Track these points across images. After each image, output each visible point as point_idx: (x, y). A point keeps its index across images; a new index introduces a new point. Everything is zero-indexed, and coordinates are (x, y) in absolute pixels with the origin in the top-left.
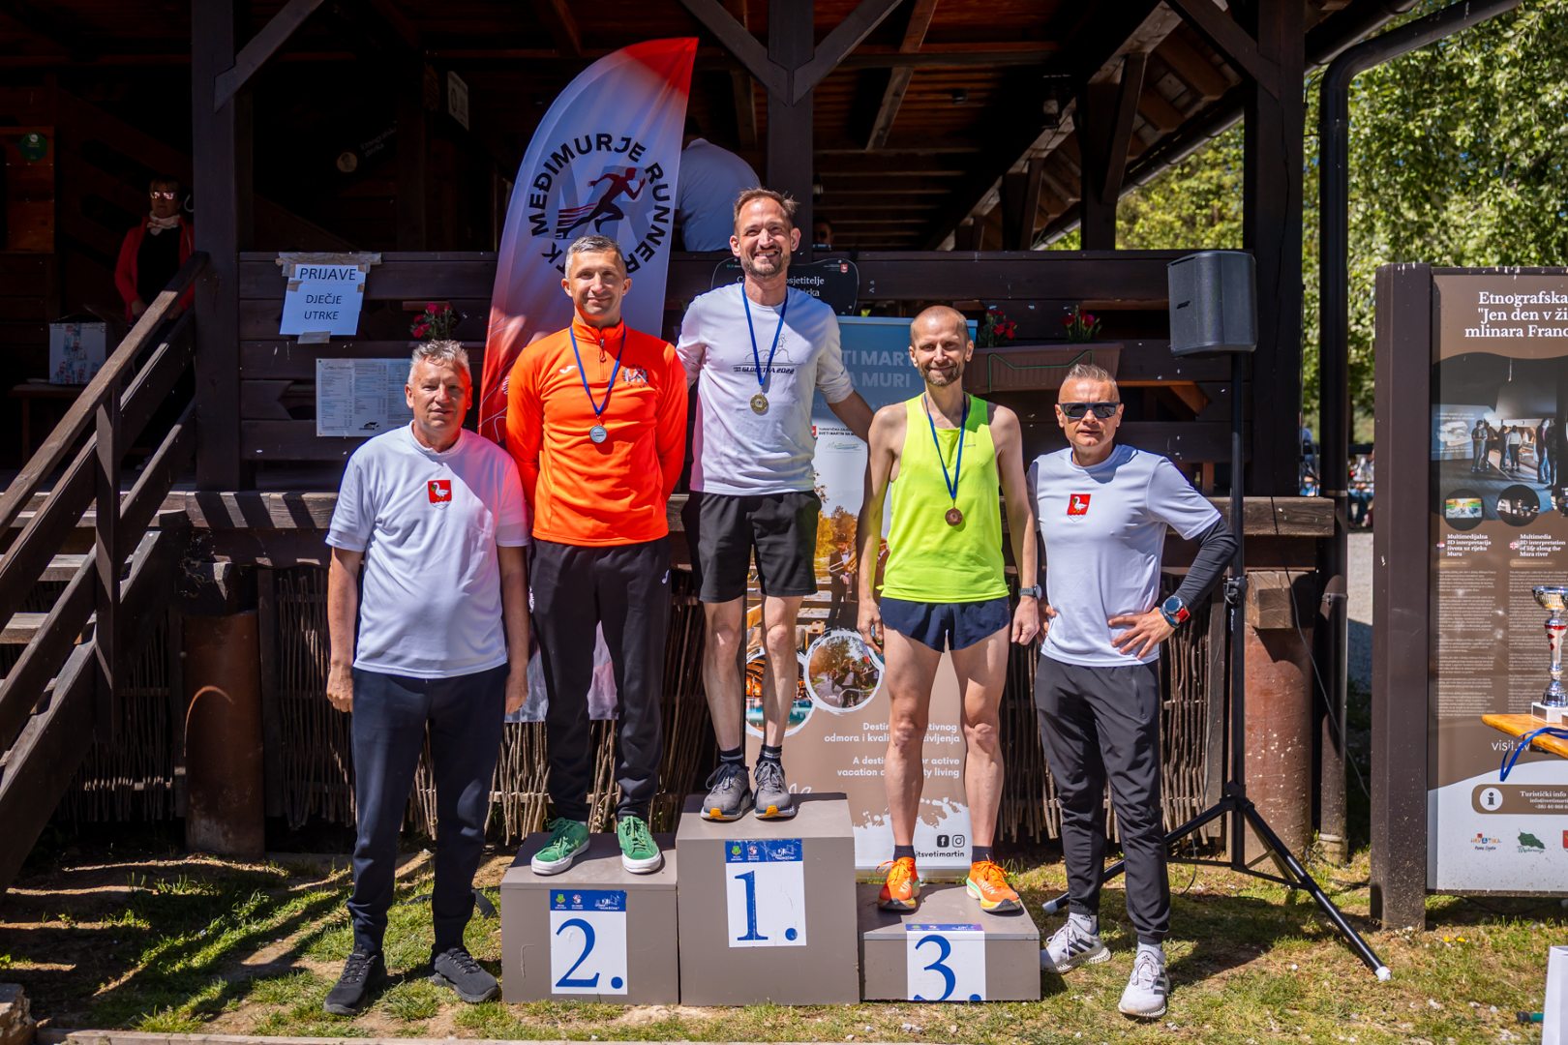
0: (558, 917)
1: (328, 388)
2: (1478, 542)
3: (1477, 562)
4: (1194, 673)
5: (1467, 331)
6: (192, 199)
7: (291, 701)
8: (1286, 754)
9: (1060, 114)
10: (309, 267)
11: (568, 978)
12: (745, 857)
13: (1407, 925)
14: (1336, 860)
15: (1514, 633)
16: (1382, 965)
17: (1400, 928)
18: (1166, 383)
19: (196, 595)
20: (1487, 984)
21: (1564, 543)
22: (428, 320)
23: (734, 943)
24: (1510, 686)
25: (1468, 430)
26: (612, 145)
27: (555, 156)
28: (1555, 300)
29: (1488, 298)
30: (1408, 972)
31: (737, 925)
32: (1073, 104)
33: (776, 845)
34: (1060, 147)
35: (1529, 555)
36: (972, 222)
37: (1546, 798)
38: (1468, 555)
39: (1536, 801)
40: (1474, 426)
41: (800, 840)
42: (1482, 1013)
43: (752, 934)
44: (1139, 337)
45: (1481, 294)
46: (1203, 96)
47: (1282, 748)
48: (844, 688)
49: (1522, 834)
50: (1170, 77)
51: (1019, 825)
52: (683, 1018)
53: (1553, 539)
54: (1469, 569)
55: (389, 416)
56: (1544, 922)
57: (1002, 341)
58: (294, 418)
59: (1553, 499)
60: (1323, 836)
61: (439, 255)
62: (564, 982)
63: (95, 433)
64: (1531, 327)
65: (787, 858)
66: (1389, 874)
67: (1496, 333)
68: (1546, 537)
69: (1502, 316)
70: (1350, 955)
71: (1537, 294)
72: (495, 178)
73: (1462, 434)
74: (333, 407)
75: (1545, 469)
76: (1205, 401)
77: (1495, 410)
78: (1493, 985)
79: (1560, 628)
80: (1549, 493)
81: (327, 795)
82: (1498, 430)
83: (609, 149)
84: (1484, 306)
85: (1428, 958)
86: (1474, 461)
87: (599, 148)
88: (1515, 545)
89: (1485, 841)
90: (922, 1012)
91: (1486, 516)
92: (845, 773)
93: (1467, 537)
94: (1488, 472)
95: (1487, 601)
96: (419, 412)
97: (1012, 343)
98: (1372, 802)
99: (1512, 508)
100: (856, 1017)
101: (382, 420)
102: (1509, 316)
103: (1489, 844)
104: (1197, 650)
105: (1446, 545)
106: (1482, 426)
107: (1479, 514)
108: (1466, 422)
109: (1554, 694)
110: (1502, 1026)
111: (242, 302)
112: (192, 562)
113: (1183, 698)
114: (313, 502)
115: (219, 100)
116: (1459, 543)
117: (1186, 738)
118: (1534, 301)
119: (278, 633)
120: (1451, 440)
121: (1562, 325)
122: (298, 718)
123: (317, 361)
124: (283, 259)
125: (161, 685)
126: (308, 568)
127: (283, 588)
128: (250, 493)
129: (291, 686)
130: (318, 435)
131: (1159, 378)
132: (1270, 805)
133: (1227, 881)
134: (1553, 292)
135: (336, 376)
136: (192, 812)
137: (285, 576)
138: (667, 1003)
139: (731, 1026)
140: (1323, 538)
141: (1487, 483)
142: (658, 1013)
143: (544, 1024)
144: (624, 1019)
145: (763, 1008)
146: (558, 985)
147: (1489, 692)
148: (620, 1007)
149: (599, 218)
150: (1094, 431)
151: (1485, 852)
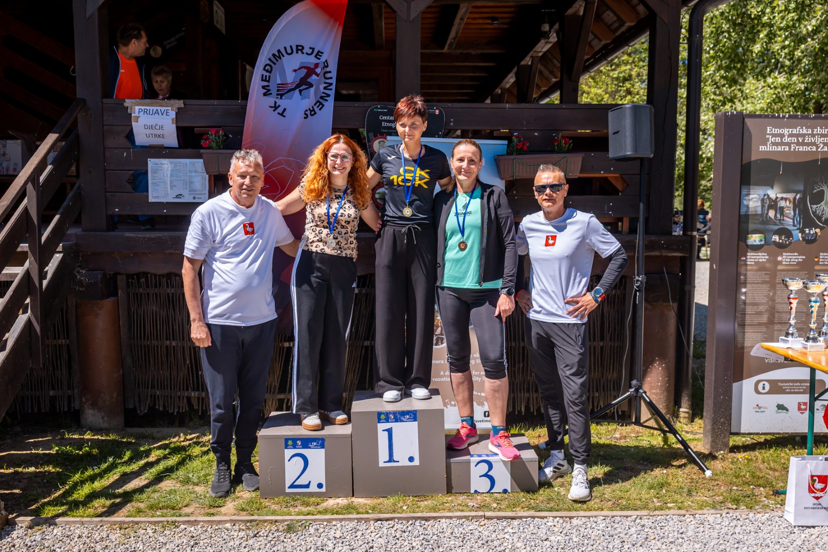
0: (289, 453)
1: (155, 175)
2: (762, 257)
3: (761, 267)
4: (616, 326)
5: (761, 147)
6: (74, 68)
7: (138, 346)
8: (662, 368)
9: (550, 31)
10: (143, 108)
11: (294, 484)
12: (387, 420)
13: (720, 450)
14: (685, 421)
15: (778, 303)
16: (708, 469)
17: (717, 452)
18: (606, 175)
19: (84, 289)
20: (759, 478)
21: (804, 257)
22: (211, 138)
23: (381, 464)
24: (775, 330)
25: (759, 199)
26: (305, 51)
27: (274, 55)
28: (805, 131)
29: (772, 130)
30: (721, 472)
31: (383, 455)
32: (557, 26)
33: (403, 413)
34: (548, 51)
35: (787, 263)
36: (500, 92)
37: (790, 386)
38: (757, 263)
39: (785, 387)
40: (762, 197)
41: (416, 411)
42: (756, 492)
43: (391, 459)
44: (592, 151)
45: (768, 128)
46: (625, 23)
47: (660, 364)
49: (778, 404)
50: (609, 12)
51: (525, 406)
52: (354, 504)
53: (799, 255)
54: (757, 270)
55: (189, 191)
57: (521, 152)
59: (800, 235)
60: (681, 409)
61: (216, 102)
62: (292, 486)
63: (26, 198)
64: (792, 145)
65: (409, 420)
66: (713, 425)
67: (775, 148)
68: (795, 254)
69: (778, 140)
70: (693, 465)
71: (796, 129)
72: (240, 62)
74: (159, 185)
75: (797, 219)
76: (626, 184)
77: (772, 188)
78: (761, 478)
81: (158, 396)
82: (774, 199)
83: (303, 53)
84: (769, 134)
85: (730, 466)
86: (762, 215)
87: (297, 52)
88: (780, 258)
89: (760, 408)
90: (479, 497)
91: (767, 243)
92: (437, 380)
93: (757, 254)
94: (768, 221)
95: (765, 287)
97: (526, 153)
98: (705, 389)
99: (780, 239)
100: (445, 501)
101: (185, 193)
102: (782, 140)
103: (762, 410)
104: (618, 315)
105: (746, 259)
106: (766, 197)
107: (763, 243)
108: (758, 195)
109: (790, 332)
110: (765, 497)
111: (105, 127)
112: (81, 271)
113: (611, 340)
114: (148, 238)
115: (89, 13)
116: (752, 257)
117: (612, 361)
118: (795, 132)
119: (129, 309)
120: (752, 204)
121: (808, 144)
122: (142, 355)
123: (149, 159)
124: (128, 103)
125: (64, 339)
126: (145, 274)
127: (132, 285)
128: (113, 233)
129: (137, 338)
130: (150, 201)
131: (602, 172)
132: (654, 393)
133: (631, 433)
134: (804, 128)
135: (159, 169)
136: (84, 407)
137: (133, 279)
138: (346, 496)
139: (381, 506)
140: (684, 257)
141: (767, 227)
142: (342, 501)
143: (283, 509)
144: (325, 505)
145: (397, 497)
146: (289, 488)
147: (765, 333)
148: (322, 499)
149: (301, 88)
150: (550, 199)
151: (760, 413)
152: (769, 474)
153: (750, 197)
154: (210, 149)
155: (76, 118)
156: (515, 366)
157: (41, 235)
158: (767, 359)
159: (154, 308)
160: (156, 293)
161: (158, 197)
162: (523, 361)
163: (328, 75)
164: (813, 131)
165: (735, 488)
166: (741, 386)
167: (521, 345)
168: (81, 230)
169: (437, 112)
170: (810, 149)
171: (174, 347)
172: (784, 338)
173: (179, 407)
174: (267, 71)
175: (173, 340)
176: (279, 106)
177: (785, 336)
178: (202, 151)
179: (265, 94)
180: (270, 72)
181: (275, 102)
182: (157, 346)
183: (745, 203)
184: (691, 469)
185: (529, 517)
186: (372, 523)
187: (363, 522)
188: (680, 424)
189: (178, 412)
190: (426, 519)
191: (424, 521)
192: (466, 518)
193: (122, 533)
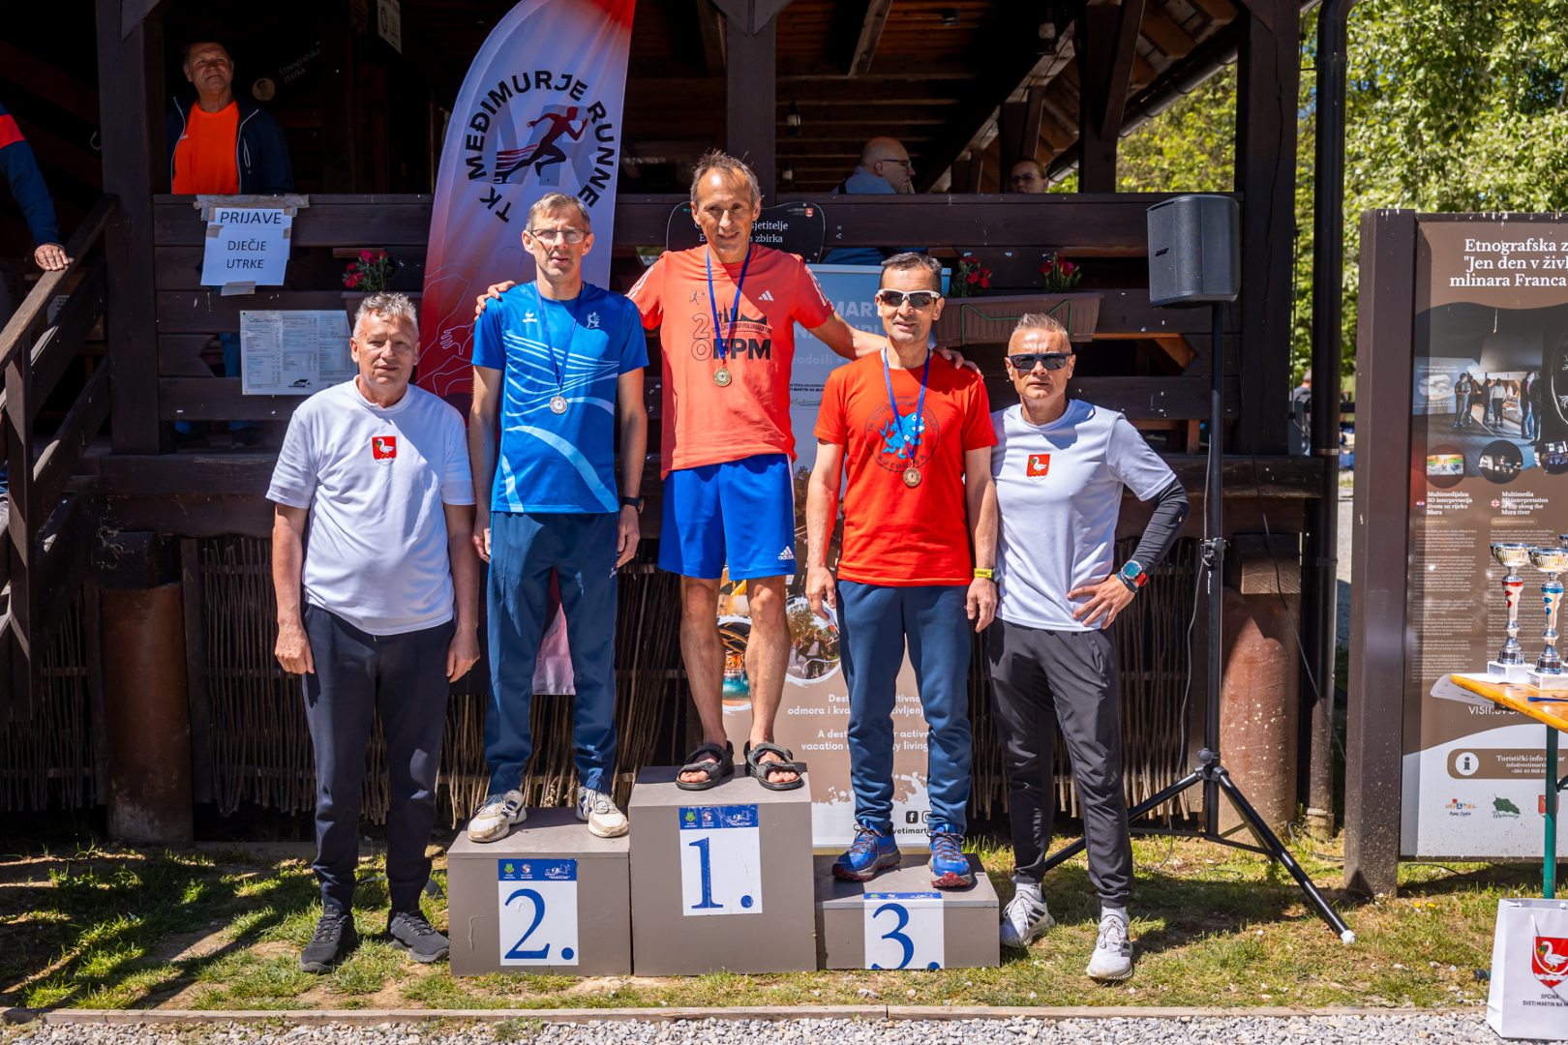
0: (507, 888)
1: (254, 341)
2: (1459, 499)
3: (1454, 519)
4: (1177, 641)
5: (1452, 280)
6: (99, 135)
7: (220, 679)
8: (1270, 724)
9: (1057, 39)
10: (230, 210)
11: (517, 950)
12: (699, 824)
13: (1379, 892)
14: (1321, 834)
16: (1347, 928)
17: (1372, 895)
18: (1151, 335)
19: (115, 567)
20: (1450, 946)
21: (1546, 501)
22: (363, 268)
23: (688, 911)
24: (1488, 648)
25: (1451, 383)
26: (552, 83)
27: (492, 94)
28: (1543, 248)
29: (1475, 245)
30: (1374, 935)
31: (691, 893)
32: (1071, 27)
33: (731, 811)
34: (1062, 74)
35: (1510, 513)
36: (969, 156)
37: (1522, 762)
38: (1445, 514)
39: (1512, 765)
40: (1457, 379)
41: (755, 806)
43: (707, 901)
44: (1122, 286)
45: (1468, 241)
47: (1266, 718)
48: (808, 658)
49: (1497, 799)
51: (993, 802)
52: (635, 988)
53: (1535, 497)
54: (1449, 528)
55: (320, 372)
56: (1517, 887)
57: (975, 290)
59: (1537, 455)
60: (1309, 811)
61: (372, 198)
62: (514, 953)
63: (5, 391)
64: (1517, 275)
65: (742, 824)
66: (1362, 840)
67: (1481, 282)
68: (1528, 494)
69: (1489, 264)
70: (1317, 922)
71: (1525, 242)
72: (431, 106)
73: (1445, 388)
74: (261, 363)
75: (1529, 424)
76: (1192, 354)
77: (1479, 363)
78: (1456, 947)
79: (1517, 584)
80: (1533, 448)
82: (1481, 383)
83: (549, 87)
84: (1470, 254)
85: (1396, 922)
86: (1457, 416)
87: (538, 86)
88: (1495, 503)
89: (1459, 806)
90: (880, 978)
91: (1467, 473)
92: (810, 747)
93: (1448, 495)
94: (1469, 427)
95: (1468, 560)
96: (365, 368)
97: (986, 293)
98: (1347, 768)
99: (1495, 464)
101: (313, 376)
102: (1495, 265)
103: (1464, 810)
105: (1426, 503)
106: (1465, 379)
107: (1460, 471)
108: (1449, 375)
109: (1509, 651)
110: (1459, 984)
111: (157, 249)
112: (109, 532)
113: (1165, 669)
115: (127, 26)
116: (1437, 501)
117: (1168, 711)
118: (1522, 248)
119: (204, 606)
120: (1433, 394)
121: (1550, 273)
122: (227, 696)
123: (242, 312)
124: (202, 201)
125: (77, 665)
126: (235, 537)
127: (209, 559)
128: (172, 457)
129: (219, 663)
130: (244, 393)
131: (1143, 330)
132: (1253, 778)
133: (1205, 857)
134: (1541, 240)
135: (263, 330)
136: (114, 799)
137: (211, 546)
138: (619, 973)
139: (685, 994)
140: (1312, 499)
141: (1469, 439)
142: (610, 983)
143: (494, 996)
144: (575, 990)
145: (718, 977)
146: (507, 957)
147: (1467, 654)
148: (571, 978)
149: (540, 161)
150: (1043, 383)
151: (1460, 817)
152: (1473, 939)
153: (1432, 380)
154: (360, 291)
155: (103, 233)
157: (32, 462)
158: (1472, 706)
159: (252, 604)
160: (256, 576)
161: (260, 386)
164: (1559, 247)
165: (1398, 966)
166: (1418, 761)
168: (109, 449)
169: (809, 213)
170: (1555, 282)
172: (1495, 663)
173: (300, 800)
174: (478, 128)
176: (499, 197)
177: (1499, 661)
178: (345, 294)
179: (472, 176)
180: (484, 130)
181: (493, 191)
182: (258, 680)
183: (1422, 390)
184: (1316, 927)
185: (976, 1016)
186: (665, 1024)
187: (648, 1022)
188: (1308, 840)
189: (298, 811)
190: (773, 1018)
191: (768, 1022)
192: (850, 1016)
193: (183, 1039)
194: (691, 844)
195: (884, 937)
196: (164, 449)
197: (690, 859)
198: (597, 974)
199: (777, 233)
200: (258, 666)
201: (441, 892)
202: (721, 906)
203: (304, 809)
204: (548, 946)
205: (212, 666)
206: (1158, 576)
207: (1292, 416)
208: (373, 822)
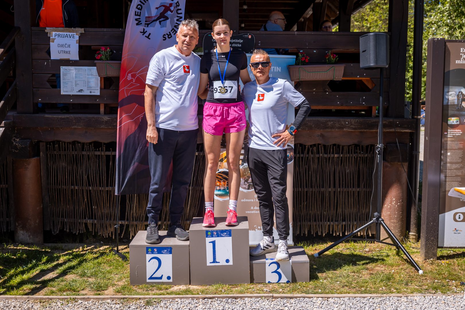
1: (65, 77)
2: (458, 132)
3: (456, 138)
4: (368, 178)
6: (13, 7)
7: (53, 189)
8: (398, 205)
10: (58, 33)
11: (152, 277)
12: (212, 236)
13: (431, 258)
14: (413, 241)
16: (420, 269)
17: (429, 259)
18: (361, 79)
19: (18, 151)
20: (453, 275)
22: (102, 53)
23: (208, 264)
25: (456, 95)
29: (464, 50)
30: (429, 272)
33: (222, 231)
38: (454, 137)
40: (458, 93)
41: (230, 230)
42: (450, 283)
43: (214, 261)
45: (461, 49)
47: (396, 203)
48: (248, 183)
51: (308, 231)
52: (190, 289)
54: (455, 141)
55: (87, 87)
57: (304, 63)
58: (53, 88)
60: (410, 233)
61: (105, 30)
65: (226, 236)
66: (426, 242)
70: (411, 267)
73: (454, 96)
74: (67, 84)
76: (374, 85)
78: (455, 275)
84: (462, 53)
85: (436, 267)
86: (458, 105)
89: (457, 231)
90: (271, 286)
91: (460, 124)
92: (248, 212)
93: (454, 130)
95: (461, 152)
97: (307, 64)
98: (422, 218)
100: (249, 288)
101: (85, 89)
103: (459, 232)
104: (369, 170)
105: (448, 133)
106: (460, 93)
107: (458, 123)
108: (455, 92)
110: (455, 286)
111: (32, 45)
112: (16, 139)
113: (364, 187)
114: (60, 118)
116: (451, 132)
117: (365, 201)
119: (47, 164)
120: (450, 98)
122: (55, 195)
123: (61, 67)
124: (48, 30)
125: (5, 184)
126: (58, 142)
127: (50, 149)
128: (37, 115)
129: (52, 184)
130: (61, 94)
131: (358, 77)
132: (392, 222)
133: (376, 248)
135: (68, 73)
136: (17, 229)
137: (50, 145)
138: (186, 284)
139: (207, 291)
140: (412, 132)
141: (461, 113)
142: (183, 287)
143: (145, 292)
144: (171, 289)
145: (218, 285)
146: (149, 279)
147: (460, 182)
148: (170, 286)
149: (160, 20)
151: (457, 234)
152: (460, 273)
153: (450, 93)
154: (101, 60)
155: (14, 40)
156: (301, 204)
158: (461, 199)
159: (64, 164)
160: (65, 155)
161: (67, 91)
162: (307, 201)
163: (179, 12)
165: (436, 281)
166: (444, 216)
167: (305, 190)
168: (16, 112)
169: (250, 37)
171: (76, 190)
173: (79, 230)
174: (139, 9)
175: (76, 185)
176: (146, 31)
178: (96, 61)
179: (137, 24)
180: (141, 10)
181: (144, 29)
182: (66, 189)
183: (447, 97)
184: (411, 269)
185: (302, 297)
186: (201, 300)
187: (195, 299)
188: (410, 243)
189: (79, 233)
190: (236, 298)
191: (234, 299)
192: (261, 297)
193: (42, 305)
194: (209, 242)
195: (272, 273)
196: (34, 112)
197: (209, 247)
198: (178, 285)
199: (239, 43)
200: (66, 185)
201: (127, 259)
202: (219, 262)
203: (81, 232)
204: (162, 275)
205: (50, 184)
206: (362, 157)
207: (406, 105)
208: (103, 237)
